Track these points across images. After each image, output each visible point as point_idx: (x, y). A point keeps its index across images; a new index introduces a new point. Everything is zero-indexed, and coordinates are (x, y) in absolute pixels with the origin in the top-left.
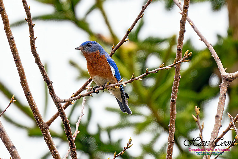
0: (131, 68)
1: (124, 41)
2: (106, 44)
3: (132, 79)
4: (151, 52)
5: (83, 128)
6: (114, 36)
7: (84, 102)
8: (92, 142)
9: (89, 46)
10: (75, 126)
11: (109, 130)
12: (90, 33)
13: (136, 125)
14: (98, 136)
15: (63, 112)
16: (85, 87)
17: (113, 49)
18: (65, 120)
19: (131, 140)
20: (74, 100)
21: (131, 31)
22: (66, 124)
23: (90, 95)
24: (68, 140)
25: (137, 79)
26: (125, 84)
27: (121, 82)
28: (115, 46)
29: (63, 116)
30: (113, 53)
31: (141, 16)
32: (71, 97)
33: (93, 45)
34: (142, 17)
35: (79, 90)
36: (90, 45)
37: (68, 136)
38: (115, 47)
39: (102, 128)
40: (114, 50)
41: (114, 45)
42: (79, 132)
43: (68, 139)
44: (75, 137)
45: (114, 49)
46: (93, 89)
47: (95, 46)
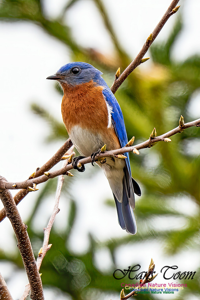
0: (157, 120)
1: (139, 61)
2: (107, 68)
3: (152, 138)
5: (60, 240)
6: (122, 55)
7: (60, 184)
8: (78, 269)
9: (76, 72)
10: (42, 237)
11: (113, 246)
12: (74, 48)
13: (168, 235)
14: (90, 256)
15: (15, 208)
16: (62, 156)
17: (117, 78)
18: (18, 224)
19: (154, 267)
20: (34, 185)
21: (153, 40)
22: (21, 232)
23: (67, 174)
24: (25, 266)
25: (160, 140)
26: (138, 149)
27: (130, 146)
28: (121, 72)
29: (13, 216)
30: (118, 86)
31: (174, 9)
32: (30, 179)
33: (83, 70)
35: (49, 161)
36: (78, 72)
37: (25, 257)
38: (121, 74)
39: (97, 241)
40: (119, 79)
41: (119, 70)
42: (50, 245)
43: (24, 263)
44: (43, 256)
45: (120, 77)
46: (73, 161)
47: (87, 73)
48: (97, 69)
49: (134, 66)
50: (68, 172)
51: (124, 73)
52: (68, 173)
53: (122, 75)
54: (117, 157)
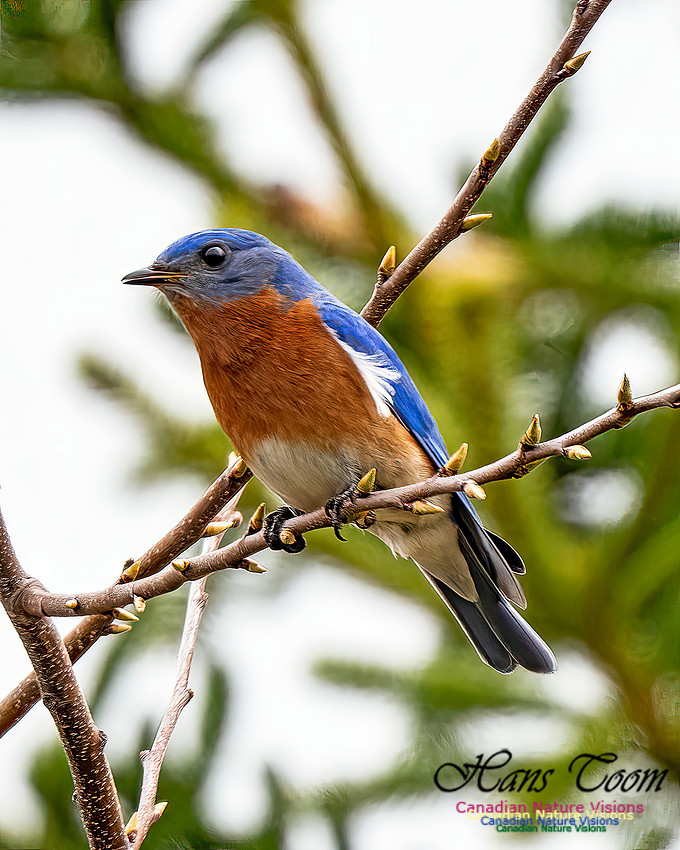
3: (526, 448)
4: (613, 302)
9: (215, 261)
15: (69, 679)
18: (77, 730)
20: (138, 600)
21: (501, 160)
22: (88, 754)
23: (247, 566)
25: (554, 452)
29: (62, 704)
31: (569, 63)
32: (122, 582)
34: (572, 72)
38: (397, 264)
40: (390, 282)
42: (162, 806)
44: (138, 839)
45: (395, 275)
46: (265, 524)
47: (249, 262)
48: (280, 250)
49: (440, 243)
50: (247, 558)
51: (406, 262)
52: (246, 561)
53: (399, 269)
54: (411, 510)
